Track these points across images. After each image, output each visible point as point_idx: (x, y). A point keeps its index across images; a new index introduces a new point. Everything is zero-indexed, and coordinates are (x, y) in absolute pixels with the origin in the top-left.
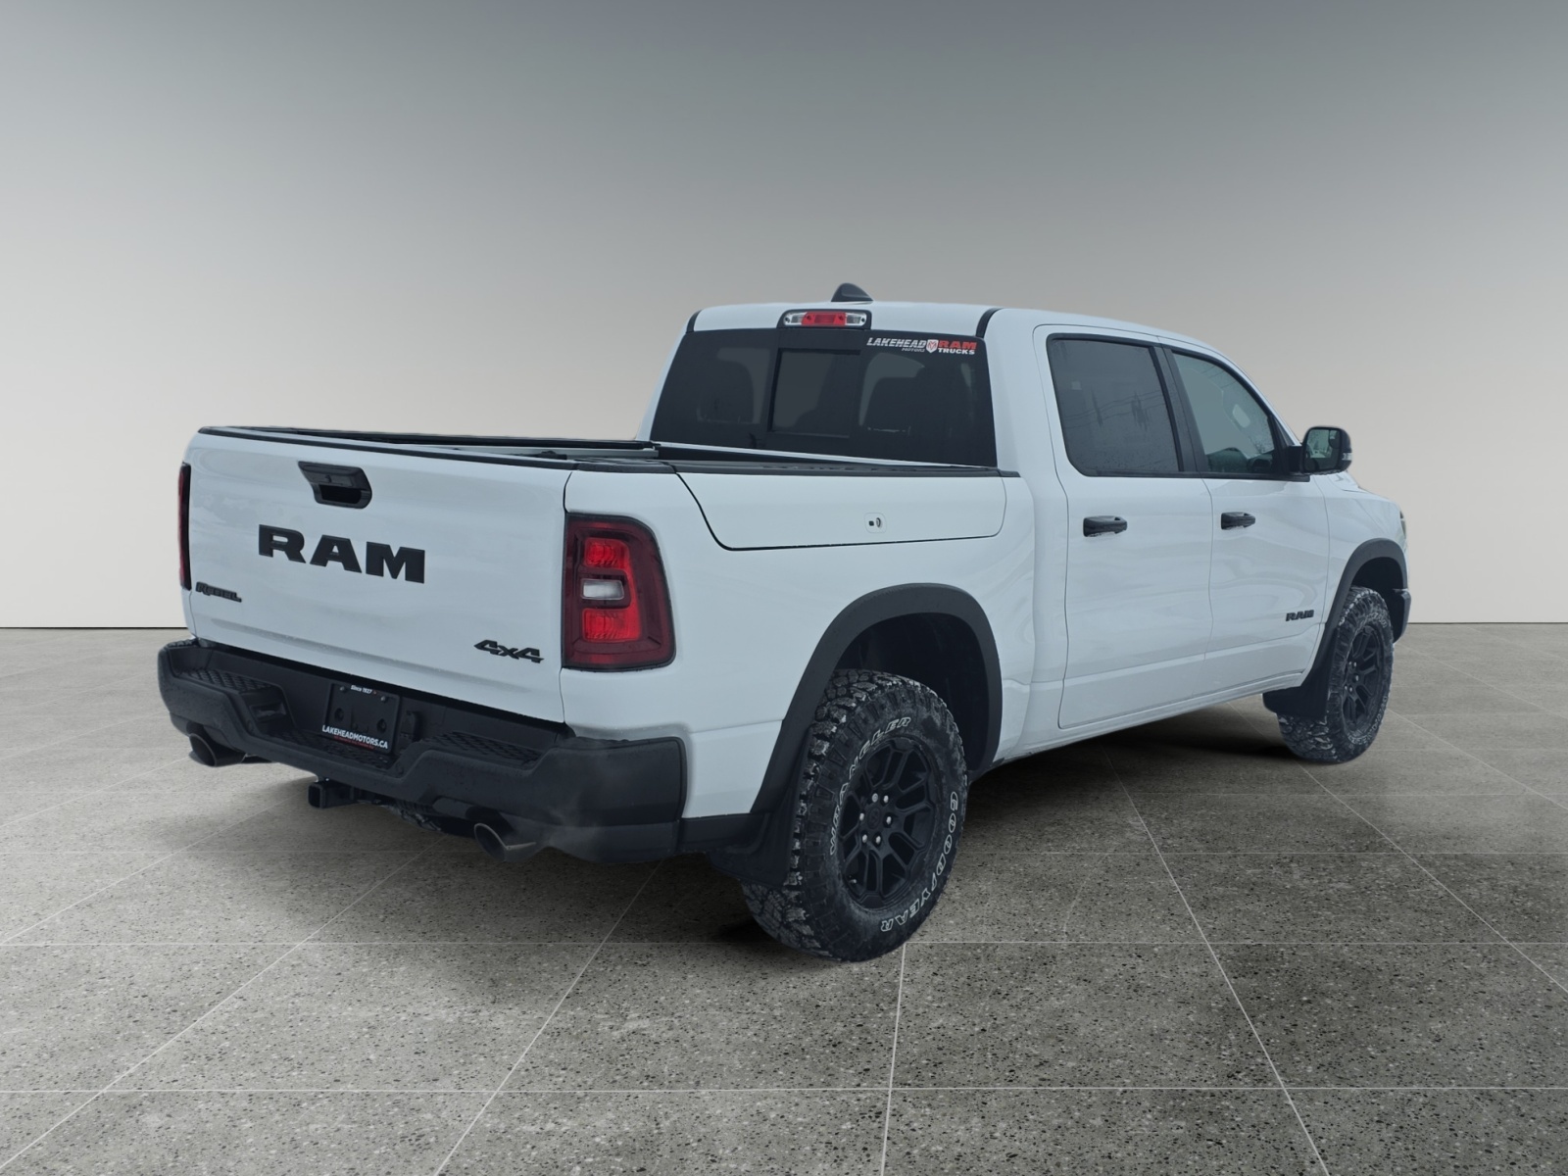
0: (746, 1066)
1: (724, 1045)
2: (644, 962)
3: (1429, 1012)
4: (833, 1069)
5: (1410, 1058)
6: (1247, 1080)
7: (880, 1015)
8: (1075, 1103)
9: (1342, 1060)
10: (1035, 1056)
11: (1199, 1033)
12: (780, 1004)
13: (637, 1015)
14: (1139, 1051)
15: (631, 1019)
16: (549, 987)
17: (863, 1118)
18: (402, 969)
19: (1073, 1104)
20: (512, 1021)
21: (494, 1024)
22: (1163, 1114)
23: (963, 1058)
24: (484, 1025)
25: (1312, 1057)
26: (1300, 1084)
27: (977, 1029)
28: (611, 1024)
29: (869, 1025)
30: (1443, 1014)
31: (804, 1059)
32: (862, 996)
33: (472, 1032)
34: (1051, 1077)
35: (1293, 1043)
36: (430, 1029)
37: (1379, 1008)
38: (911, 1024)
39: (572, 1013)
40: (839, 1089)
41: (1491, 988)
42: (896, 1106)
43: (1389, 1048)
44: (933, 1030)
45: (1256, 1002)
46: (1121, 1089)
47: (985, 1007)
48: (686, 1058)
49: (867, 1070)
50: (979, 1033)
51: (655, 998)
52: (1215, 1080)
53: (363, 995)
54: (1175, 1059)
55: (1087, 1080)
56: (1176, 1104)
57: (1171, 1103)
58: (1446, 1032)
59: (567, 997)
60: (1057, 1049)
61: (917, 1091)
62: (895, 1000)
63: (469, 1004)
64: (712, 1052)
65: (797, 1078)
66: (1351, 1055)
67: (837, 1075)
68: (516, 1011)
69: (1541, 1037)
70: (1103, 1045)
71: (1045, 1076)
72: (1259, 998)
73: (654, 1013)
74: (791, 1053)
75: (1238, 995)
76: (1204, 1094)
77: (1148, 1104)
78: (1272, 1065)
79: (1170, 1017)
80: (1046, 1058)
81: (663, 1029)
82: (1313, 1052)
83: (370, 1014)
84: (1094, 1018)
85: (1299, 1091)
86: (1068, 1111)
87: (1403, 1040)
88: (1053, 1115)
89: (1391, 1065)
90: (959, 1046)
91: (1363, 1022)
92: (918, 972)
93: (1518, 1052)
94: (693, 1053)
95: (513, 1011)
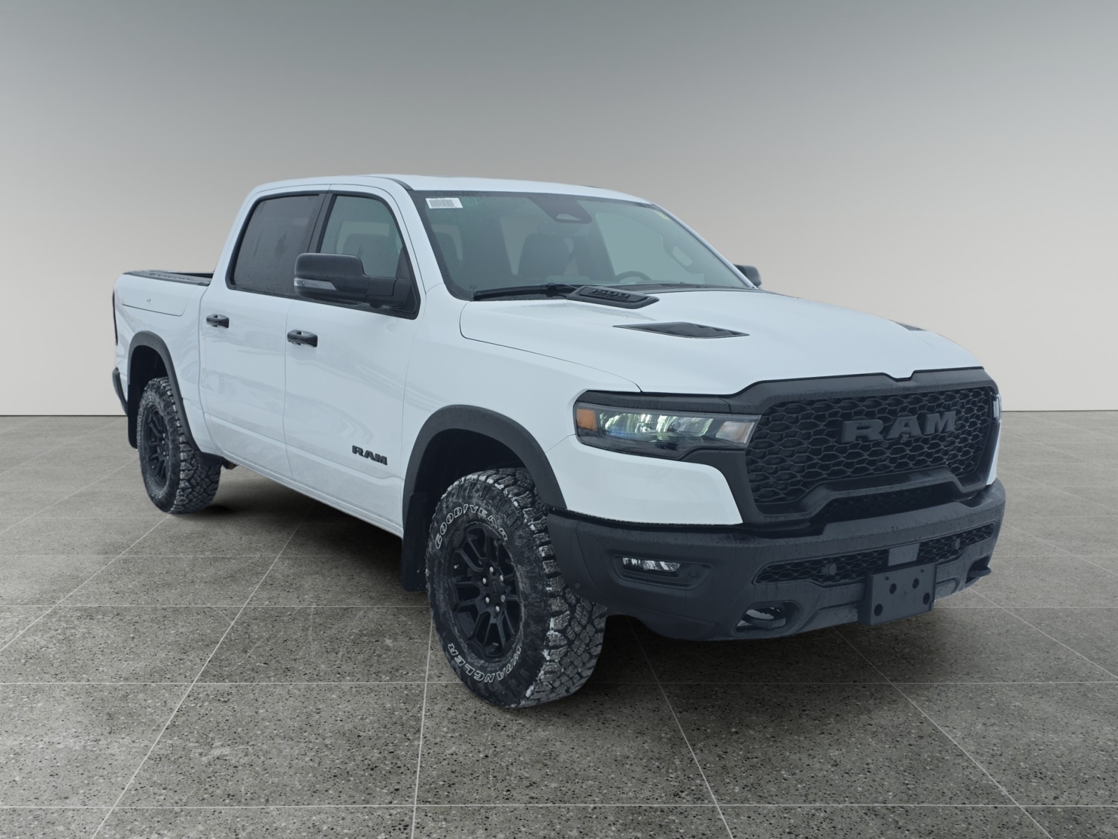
0: (305, 786)
1: (287, 769)
2: (225, 699)
3: (829, 741)
4: (371, 790)
5: (813, 780)
6: (688, 798)
7: (407, 744)
8: (557, 817)
9: (762, 782)
10: (526, 778)
11: (652, 759)
12: (330, 734)
13: (220, 743)
14: (606, 774)
15: (216, 747)
16: (153, 720)
17: (394, 830)
18: (40, 705)
19: (555, 818)
20: (124, 749)
21: (110, 751)
22: (624, 827)
23: (471, 780)
24: (103, 752)
25: (738, 779)
26: (729, 802)
27: (481, 755)
28: (200, 751)
29: (399, 752)
30: (839, 744)
31: (349, 781)
32: (393, 728)
33: (94, 757)
34: (539, 796)
35: (724, 767)
36: (62, 755)
37: (791, 738)
38: (431, 751)
39: (171, 742)
40: (376, 806)
41: (877, 721)
42: (419, 820)
43: (797, 771)
44: (448, 756)
45: (695, 733)
46: (592, 806)
47: (487, 737)
48: (258, 780)
49: (397, 790)
50: (483, 759)
51: (234, 730)
52: (664, 798)
53: (9, 727)
54: (634, 780)
55: (566, 799)
56: (634, 818)
57: (630, 817)
58: (842, 758)
59: (167, 729)
60: (543, 772)
61: (436, 807)
62: (419, 731)
63: (92, 733)
64: (278, 775)
65: (344, 796)
66: (768, 778)
67: (374, 795)
68: (127, 740)
69: (914, 762)
70: (578, 769)
71: (534, 795)
72: (698, 729)
73: (234, 740)
74: (339, 776)
75: (682, 727)
76: (656, 810)
77: (612, 819)
78: (708, 787)
79: (630, 745)
80: (534, 780)
81: (240, 755)
82: (740, 775)
83: (15, 743)
84: (572, 746)
85: (728, 808)
86: (551, 824)
87: (808, 765)
88: (539, 827)
89: (799, 786)
90: (467, 770)
91: (779, 749)
92: (437, 708)
93: (897, 775)
94: (263, 775)
95: (125, 740)
